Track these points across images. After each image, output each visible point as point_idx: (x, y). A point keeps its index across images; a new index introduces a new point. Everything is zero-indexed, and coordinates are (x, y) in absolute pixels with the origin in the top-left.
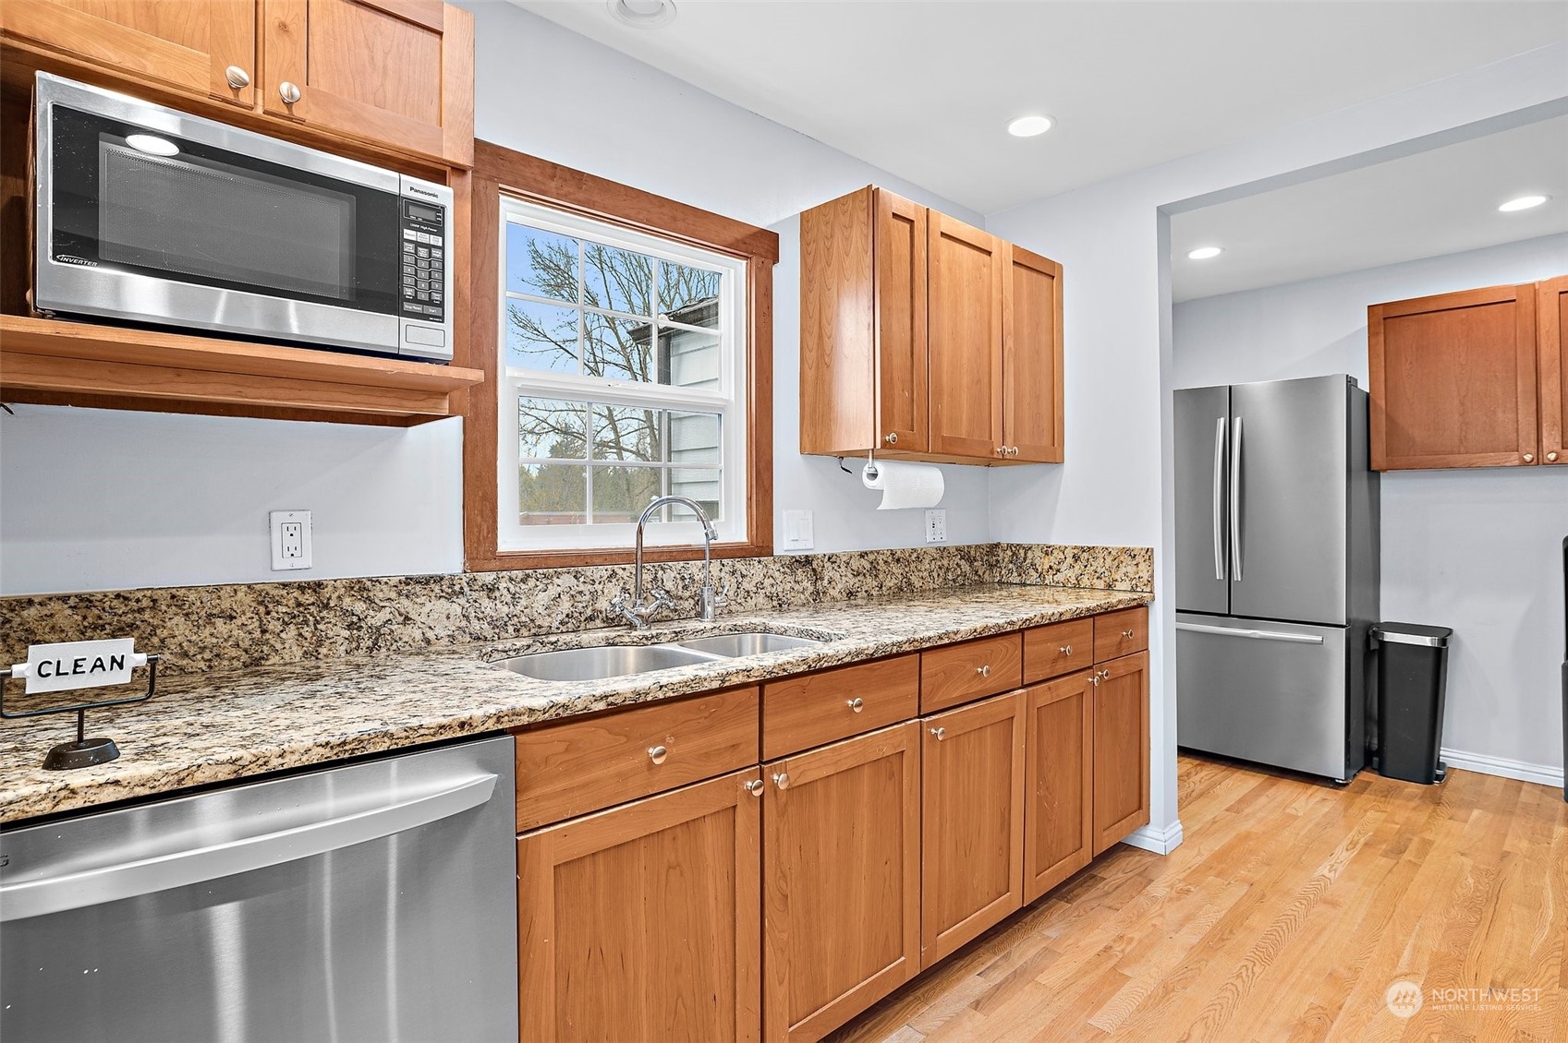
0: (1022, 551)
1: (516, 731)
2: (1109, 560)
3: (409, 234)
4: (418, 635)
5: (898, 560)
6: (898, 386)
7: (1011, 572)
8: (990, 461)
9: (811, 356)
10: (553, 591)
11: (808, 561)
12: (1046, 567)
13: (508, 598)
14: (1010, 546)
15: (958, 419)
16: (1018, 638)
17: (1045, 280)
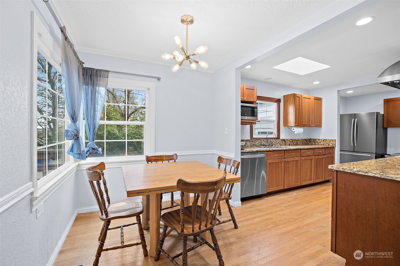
0: (315, 140)
1: (267, 151)
2: (329, 141)
3: (255, 110)
4: (247, 145)
5: (296, 140)
6: (297, 118)
7: (313, 143)
8: (310, 126)
9: (285, 114)
10: (258, 142)
11: (284, 140)
12: (319, 142)
13: (254, 142)
14: (313, 139)
15: (305, 122)
16: (313, 150)
17: (319, 101)
